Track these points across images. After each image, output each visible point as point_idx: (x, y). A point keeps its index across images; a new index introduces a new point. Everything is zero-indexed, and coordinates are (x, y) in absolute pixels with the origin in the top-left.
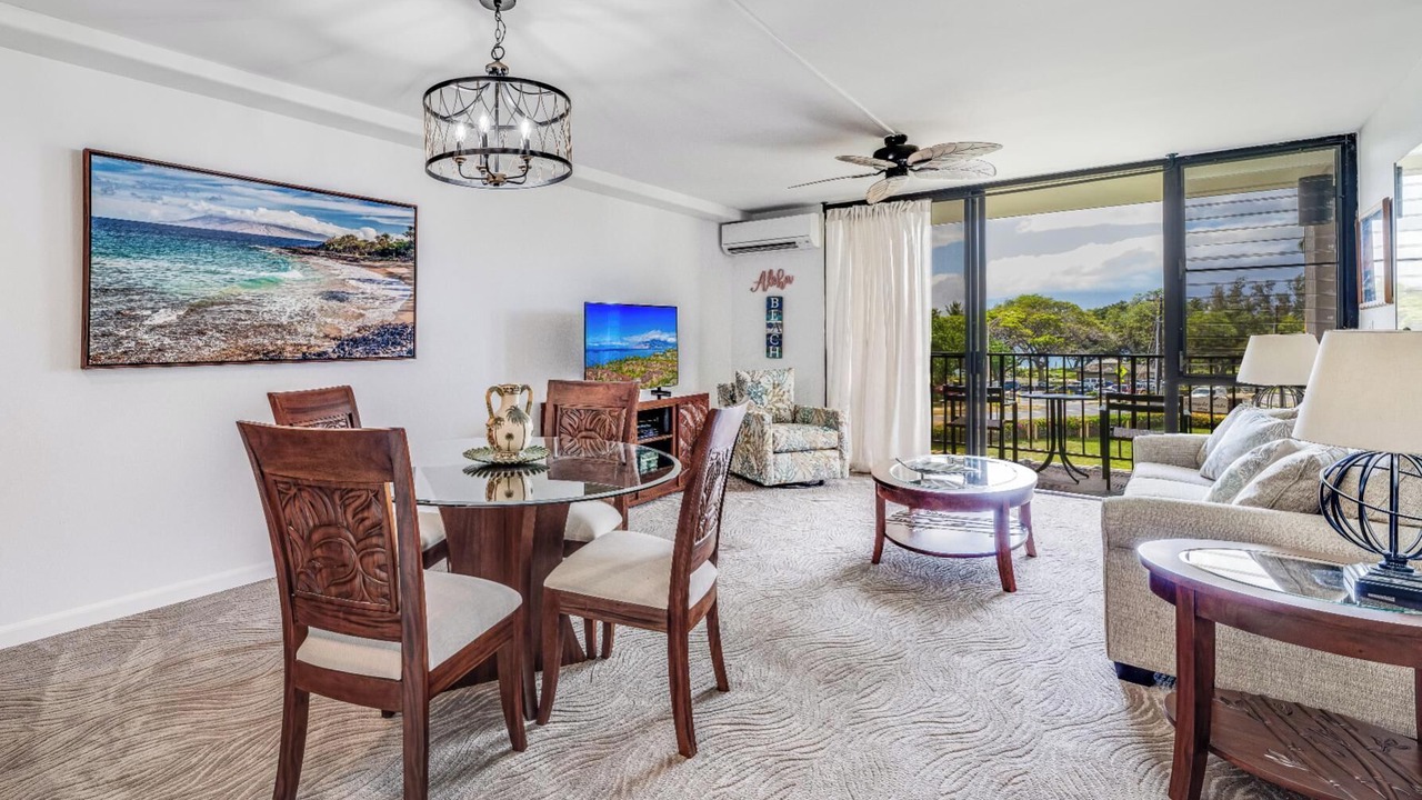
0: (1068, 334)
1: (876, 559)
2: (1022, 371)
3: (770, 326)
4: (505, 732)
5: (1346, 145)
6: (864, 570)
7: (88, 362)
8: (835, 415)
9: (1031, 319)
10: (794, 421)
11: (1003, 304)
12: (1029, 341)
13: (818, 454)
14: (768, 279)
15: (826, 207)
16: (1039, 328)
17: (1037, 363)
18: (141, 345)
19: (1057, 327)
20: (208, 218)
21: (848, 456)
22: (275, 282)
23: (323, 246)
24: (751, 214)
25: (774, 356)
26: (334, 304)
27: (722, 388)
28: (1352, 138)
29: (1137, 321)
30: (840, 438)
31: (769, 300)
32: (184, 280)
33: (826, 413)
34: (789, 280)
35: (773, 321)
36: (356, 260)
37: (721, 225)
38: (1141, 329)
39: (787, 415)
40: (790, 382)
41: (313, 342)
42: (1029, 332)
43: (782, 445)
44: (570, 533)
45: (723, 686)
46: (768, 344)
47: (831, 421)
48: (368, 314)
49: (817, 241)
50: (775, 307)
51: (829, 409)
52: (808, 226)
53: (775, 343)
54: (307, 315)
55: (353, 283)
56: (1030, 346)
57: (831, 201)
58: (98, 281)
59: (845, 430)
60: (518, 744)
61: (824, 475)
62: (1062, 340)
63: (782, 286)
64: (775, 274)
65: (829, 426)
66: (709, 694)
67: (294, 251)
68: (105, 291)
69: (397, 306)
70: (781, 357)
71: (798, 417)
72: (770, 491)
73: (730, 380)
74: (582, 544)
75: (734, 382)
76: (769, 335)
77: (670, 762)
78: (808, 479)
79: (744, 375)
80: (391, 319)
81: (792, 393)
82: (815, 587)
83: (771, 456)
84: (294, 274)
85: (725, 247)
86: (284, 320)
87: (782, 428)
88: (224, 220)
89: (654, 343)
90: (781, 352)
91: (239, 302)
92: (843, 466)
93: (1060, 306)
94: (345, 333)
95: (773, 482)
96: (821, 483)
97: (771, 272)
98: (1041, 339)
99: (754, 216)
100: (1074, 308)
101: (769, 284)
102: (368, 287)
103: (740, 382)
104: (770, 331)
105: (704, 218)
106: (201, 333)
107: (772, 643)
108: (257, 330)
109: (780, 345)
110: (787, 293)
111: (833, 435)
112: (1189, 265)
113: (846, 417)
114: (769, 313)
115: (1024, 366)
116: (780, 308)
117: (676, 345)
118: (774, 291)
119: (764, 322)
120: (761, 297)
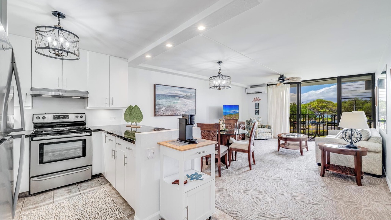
0: (329, 109)
1: (278, 151)
2: (317, 118)
3: (256, 109)
4: (226, 167)
5: (373, 75)
6: (276, 152)
7: (155, 115)
8: (270, 126)
9: (320, 105)
10: (261, 127)
11: (312, 101)
12: (319, 111)
13: (267, 133)
14: (256, 99)
15: (268, 85)
16: (322, 107)
17: (321, 116)
18: (161, 113)
19: (327, 107)
20: (169, 93)
21: (273, 134)
22: (177, 103)
23: (183, 97)
24: (252, 87)
25: (257, 115)
26: (185, 106)
27: (247, 121)
28: (374, 74)
29: (349, 106)
30: (271, 131)
31: (256, 103)
32: (166, 103)
33: (268, 126)
34: (260, 99)
35: (257, 108)
36: (188, 99)
37: (246, 89)
38: (350, 108)
39: (260, 126)
40: (261, 120)
41: (182, 112)
42: (319, 108)
43: (260, 132)
44: (230, 142)
45: (255, 164)
46: (256, 112)
47: (269, 127)
48: (189, 108)
49: (266, 92)
50: (257, 105)
51: (269, 125)
52: (264, 89)
53: (257, 112)
54: (181, 108)
55: (187, 102)
56: (319, 112)
57: (269, 84)
58: (156, 103)
59: (272, 129)
60: (227, 168)
61: (267, 138)
62: (328, 110)
63: (258, 101)
64: (257, 98)
65: (269, 128)
66: (253, 165)
67: (179, 98)
68: (157, 105)
69: (193, 106)
70: (258, 115)
71: (262, 127)
72: (257, 140)
73: (248, 119)
74: (232, 143)
75: (249, 120)
76: (256, 111)
77: (249, 170)
78: (265, 138)
79: (251, 118)
80: (192, 108)
81: (261, 122)
82: (268, 154)
83: (257, 134)
84: (179, 101)
85: (247, 93)
86: (178, 109)
87: (260, 129)
88: (171, 93)
89: (234, 112)
90: (258, 114)
91: (173, 106)
92: (272, 136)
93: (328, 102)
94: (186, 111)
95: (258, 139)
96: (267, 139)
97: (256, 98)
98: (323, 110)
99: (253, 87)
100: (332, 103)
101: (256, 100)
102: (189, 103)
103: (251, 120)
104: (256, 110)
105: (243, 87)
106: (168, 111)
107: (262, 160)
108: (175, 110)
109: (258, 112)
110: (260, 102)
111: (270, 130)
112: (342, 98)
113: (272, 127)
114: (256, 106)
115: (318, 117)
116: (258, 105)
117: (238, 112)
118: (257, 102)
119: (255, 108)
120: (254, 103)
